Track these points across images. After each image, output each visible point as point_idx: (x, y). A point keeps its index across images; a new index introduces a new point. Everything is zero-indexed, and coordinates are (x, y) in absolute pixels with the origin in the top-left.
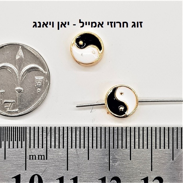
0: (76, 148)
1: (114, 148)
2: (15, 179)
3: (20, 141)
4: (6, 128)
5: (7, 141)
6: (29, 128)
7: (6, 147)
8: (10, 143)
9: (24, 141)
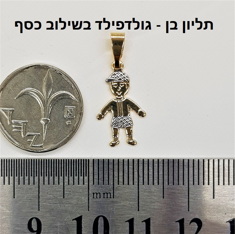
0: (148, 184)
1: (193, 184)
2: (75, 221)
3: (81, 176)
4: (65, 160)
5: (66, 176)
6: (92, 161)
7: (65, 183)
8: (70, 179)
9: (86, 176)
